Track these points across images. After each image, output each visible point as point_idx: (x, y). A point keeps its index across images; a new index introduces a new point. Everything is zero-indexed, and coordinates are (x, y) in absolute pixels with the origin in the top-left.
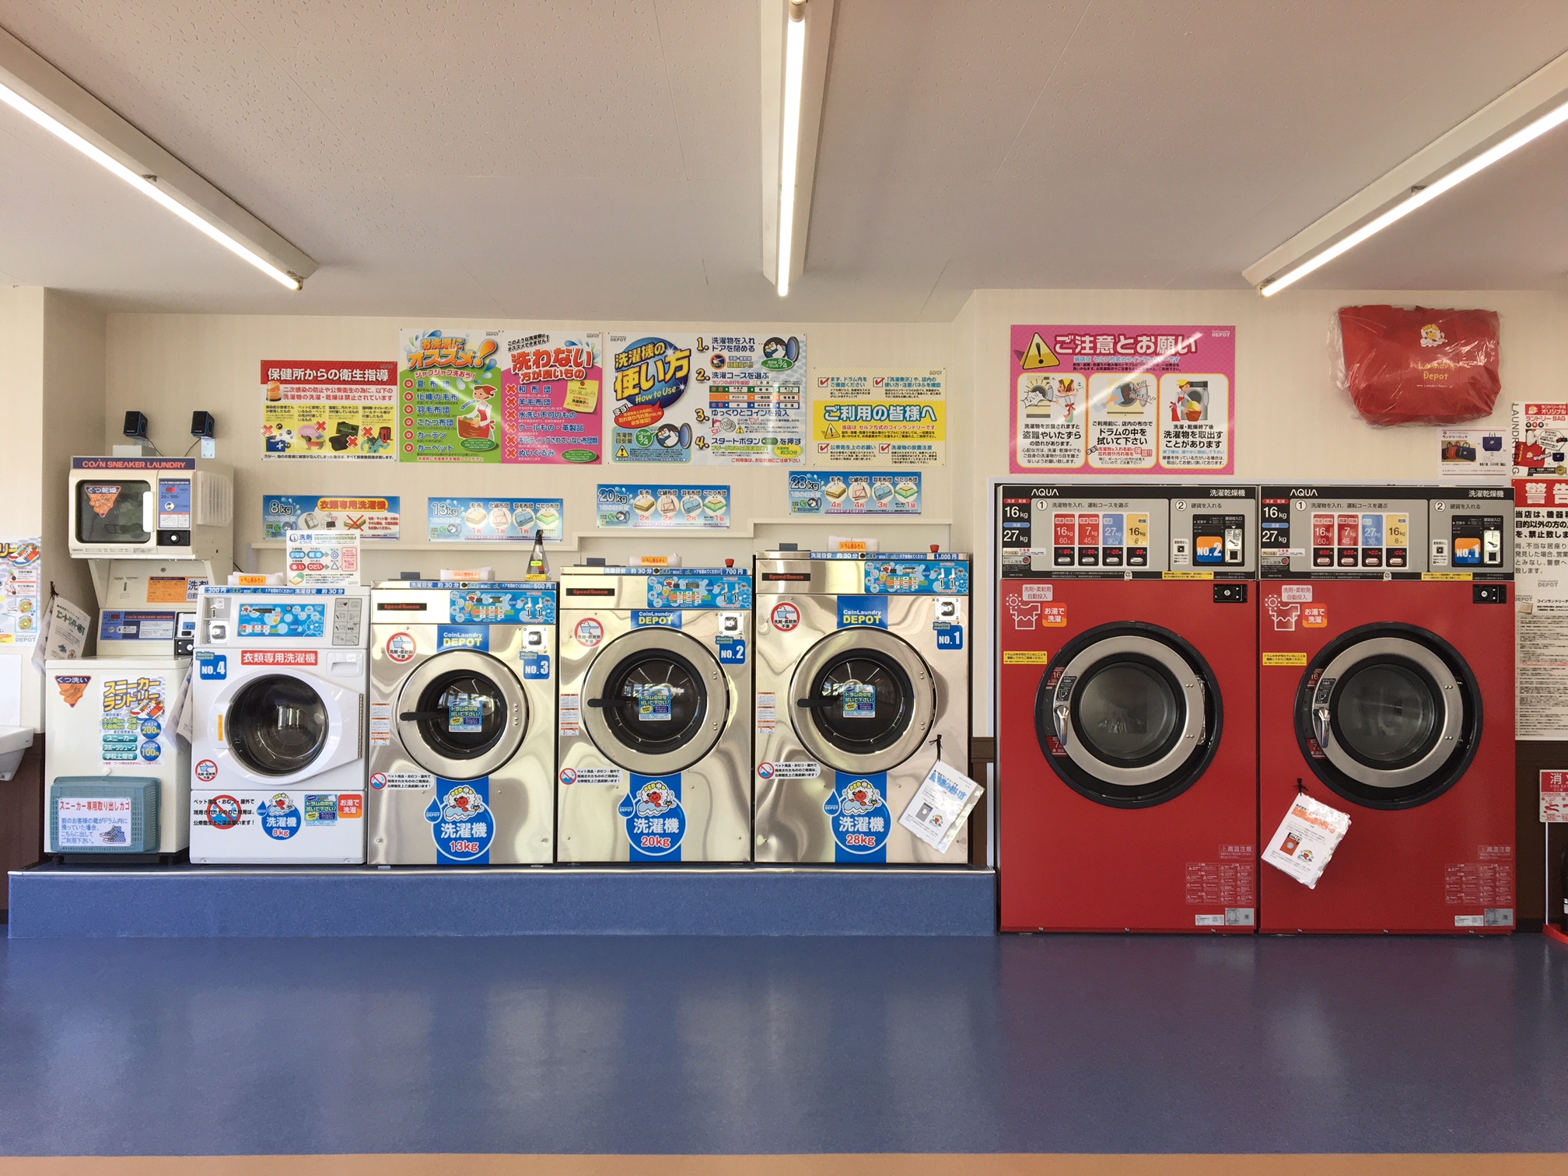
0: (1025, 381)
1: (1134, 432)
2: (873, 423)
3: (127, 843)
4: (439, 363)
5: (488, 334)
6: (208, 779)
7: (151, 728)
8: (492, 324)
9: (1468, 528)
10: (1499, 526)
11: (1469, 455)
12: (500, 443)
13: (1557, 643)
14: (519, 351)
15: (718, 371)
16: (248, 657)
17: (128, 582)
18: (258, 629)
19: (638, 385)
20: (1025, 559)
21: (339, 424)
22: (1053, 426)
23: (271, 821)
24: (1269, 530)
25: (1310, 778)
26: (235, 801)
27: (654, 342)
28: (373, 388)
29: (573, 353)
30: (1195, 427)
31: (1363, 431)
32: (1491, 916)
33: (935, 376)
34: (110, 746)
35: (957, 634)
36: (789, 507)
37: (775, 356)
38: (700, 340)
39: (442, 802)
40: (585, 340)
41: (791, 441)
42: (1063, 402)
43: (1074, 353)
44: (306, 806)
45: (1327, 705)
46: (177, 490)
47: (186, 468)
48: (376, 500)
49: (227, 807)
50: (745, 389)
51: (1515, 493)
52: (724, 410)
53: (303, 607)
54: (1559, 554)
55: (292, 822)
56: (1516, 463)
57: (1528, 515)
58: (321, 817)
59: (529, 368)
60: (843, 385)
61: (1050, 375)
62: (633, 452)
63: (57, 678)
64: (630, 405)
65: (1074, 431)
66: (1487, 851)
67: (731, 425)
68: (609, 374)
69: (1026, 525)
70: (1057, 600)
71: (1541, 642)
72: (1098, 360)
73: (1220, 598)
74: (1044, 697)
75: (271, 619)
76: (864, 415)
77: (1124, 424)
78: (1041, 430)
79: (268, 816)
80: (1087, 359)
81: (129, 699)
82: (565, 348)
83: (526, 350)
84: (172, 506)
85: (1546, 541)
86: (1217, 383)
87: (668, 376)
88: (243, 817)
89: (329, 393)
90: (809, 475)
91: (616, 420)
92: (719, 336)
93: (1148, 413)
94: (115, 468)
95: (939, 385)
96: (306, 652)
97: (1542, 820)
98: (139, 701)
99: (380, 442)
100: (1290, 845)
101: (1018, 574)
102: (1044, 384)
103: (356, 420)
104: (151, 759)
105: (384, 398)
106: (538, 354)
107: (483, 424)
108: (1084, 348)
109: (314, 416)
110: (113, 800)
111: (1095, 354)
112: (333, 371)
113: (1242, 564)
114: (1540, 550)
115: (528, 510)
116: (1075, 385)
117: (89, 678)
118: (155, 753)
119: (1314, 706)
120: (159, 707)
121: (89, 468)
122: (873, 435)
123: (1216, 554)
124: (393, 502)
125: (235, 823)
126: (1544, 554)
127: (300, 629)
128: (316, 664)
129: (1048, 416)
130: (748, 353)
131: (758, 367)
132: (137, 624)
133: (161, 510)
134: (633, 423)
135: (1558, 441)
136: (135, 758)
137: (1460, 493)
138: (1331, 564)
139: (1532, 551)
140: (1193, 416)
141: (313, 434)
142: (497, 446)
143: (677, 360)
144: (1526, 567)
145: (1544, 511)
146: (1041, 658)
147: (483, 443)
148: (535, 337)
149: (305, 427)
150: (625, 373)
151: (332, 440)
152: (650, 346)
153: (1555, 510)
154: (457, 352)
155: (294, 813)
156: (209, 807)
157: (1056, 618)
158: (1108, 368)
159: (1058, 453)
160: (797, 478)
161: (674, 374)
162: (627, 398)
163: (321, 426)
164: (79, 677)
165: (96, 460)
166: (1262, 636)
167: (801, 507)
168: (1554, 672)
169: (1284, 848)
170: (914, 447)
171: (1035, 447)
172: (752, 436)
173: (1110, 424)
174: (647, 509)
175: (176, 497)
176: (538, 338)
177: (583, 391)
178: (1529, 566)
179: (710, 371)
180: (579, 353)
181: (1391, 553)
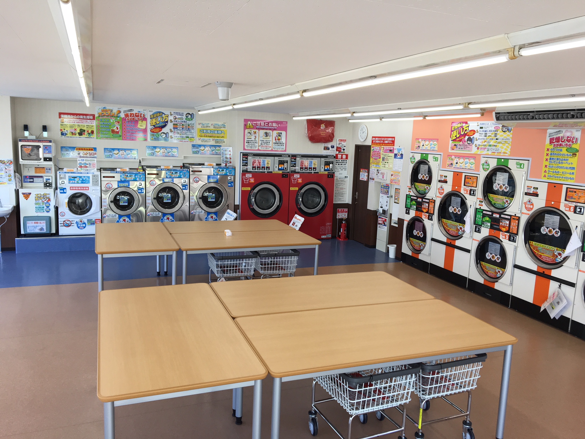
0: (247, 131)
1: (268, 142)
2: (211, 134)
3: (45, 231)
4: (106, 115)
5: (118, 108)
6: (63, 216)
7: (47, 205)
8: (119, 106)
9: (327, 164)
10: (333, 163)
11: (329, 149)
12: (122, 135)
13: (342, 185)
14: (126, 113)
15: (175, 120)
16: (72, 188)
17: (29, 168)
18: (73, 182)
19: (156, 123)
20: (247, 169)
21: (80, 129)
22: (252, 141)
23: (79, 225)
24: (292, 163)
25: (298, 211)
26: (70, 221)
27: (160, 112)
28: (89, 120)
29: (140, 114)
30: (279, 142)
31: (309, 143)
32: (327, 236)
33: (225, 124)
34: (37, 209)
35: (232, 184)
36: (192, 153)
37: (188, 117)
38: (171, 113)
39: (120, 220)
40: (142, 111)
41: (192, 137)
42: (254, 136)
43: (256, 126)
44: (87, 222)
45: (301, 197)
46: (48, 148)
47: (49, 142)
48: (91, 148)
49: (68, 222)
50: (181, 125)
51: (336, 157)
52: (177, 129)
53: (84, 177)
54: (343, 168)
55: (84, 225)
56: (336, 151)
57: (338, 161)
58: (91, 224)
59: (129, 117)
60: (204, 125)
61: (252, 130)
62: (155, 138)
63: (22, 193)
64: (154, 127)
65: (256, 142)
66: (328, 224)
67: (178, 133)
68: (149, 120)
69: (247, 162)
70: (252, 177)
71: (339, 185)
72: (261, 127)
73: (283, 177)
74: (250, 196)
75: (76, 179)
76: (209, 132)
77: (266, 141)
78: (250, 141)
79: (78, 224)
80: (259, 127)
81: (41, 198)
82: (137, 113)
83: (128, 113)
84: (47, 152)
85: (341, 166)
86: (284, 133)
87: (163, 121)
88: (72, 225)
89: (77, 121)
90: (196, 145)
91: (151, 131)
92: (175, 112)
93: (271, 139)
94: (30, 142)
95: (225, 126)
96: (86, 187)
97: (337, 218)
98: (44, 199)
99: (91, 134)
100: (294, 224)
101: (245, 172)
102: (250, 132)
103: (85, 128)
104: (48, 212)
105: (92, 123)
106: (131, 114)
107: (117, 130)
108: (258, 125)
109: (73, 127)
110: (41, 221)
111: (260, 126)
112: (78, 116)
113: (287, 170)
114: (340, 167)
115: (129, 151)
116: (256, 132)
117: (31, 193)
118: (49, 210)
119: (299, 198)
120: (49, 200)
121: (23, 142)
122: (211, 137)
123: (283, 168)
124: (95, 149)
125: (70, 226)
126: (340, 168)
127: (84, 182)
128: (88, 190)
129: (251, 138)
130: (182, 116)
131: (184, 120)
132: (33, 179)
133: (44, 153)
134: (155, 132)
135: (344, 146)
136: (44, 212)
137: (326, 157)
138: (303, 170)
139: (338, 168)
140: (279, 140)
141: (73, 132)
142: (121, 136)
143: (165, 117)
144: (337, 171)
145: (341, 160)
146: (249, 189)
147: (118, 135)
148: (130, 110)
149: (71, 130)
150: (153, 120)
151: (78, 133)
152: (159, 113)
153: (343, 160)
154: (110, 113)
155: (85, 223)
156: (64, 222)
157: (252, 181)
158: (263, 129)
159: (253, 146)
160: (194, 146)
161: (164, 120)
162: (153, 126)
163: (75, 130)
164: (28, 193)
165: (25, 140)
166: (290, 185)
167: (194, 153)
168: (341, 190)
169: (293, 225)
170: (220, 140)
171: (248, 145)
172: (183, 136)
173: (263, 141)
174: (158, 152)
175: (48, 149)
176: (131, 110)
177: (142, 124)
178: (338, 170)
179: (173, 120)
180: (141, 114)
181: (314, 168)
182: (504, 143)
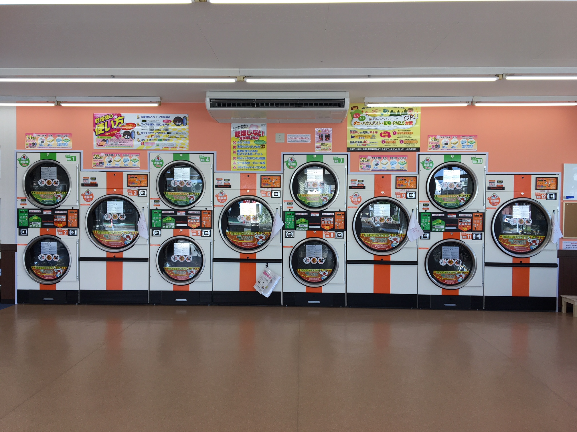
182: (179, 137)
